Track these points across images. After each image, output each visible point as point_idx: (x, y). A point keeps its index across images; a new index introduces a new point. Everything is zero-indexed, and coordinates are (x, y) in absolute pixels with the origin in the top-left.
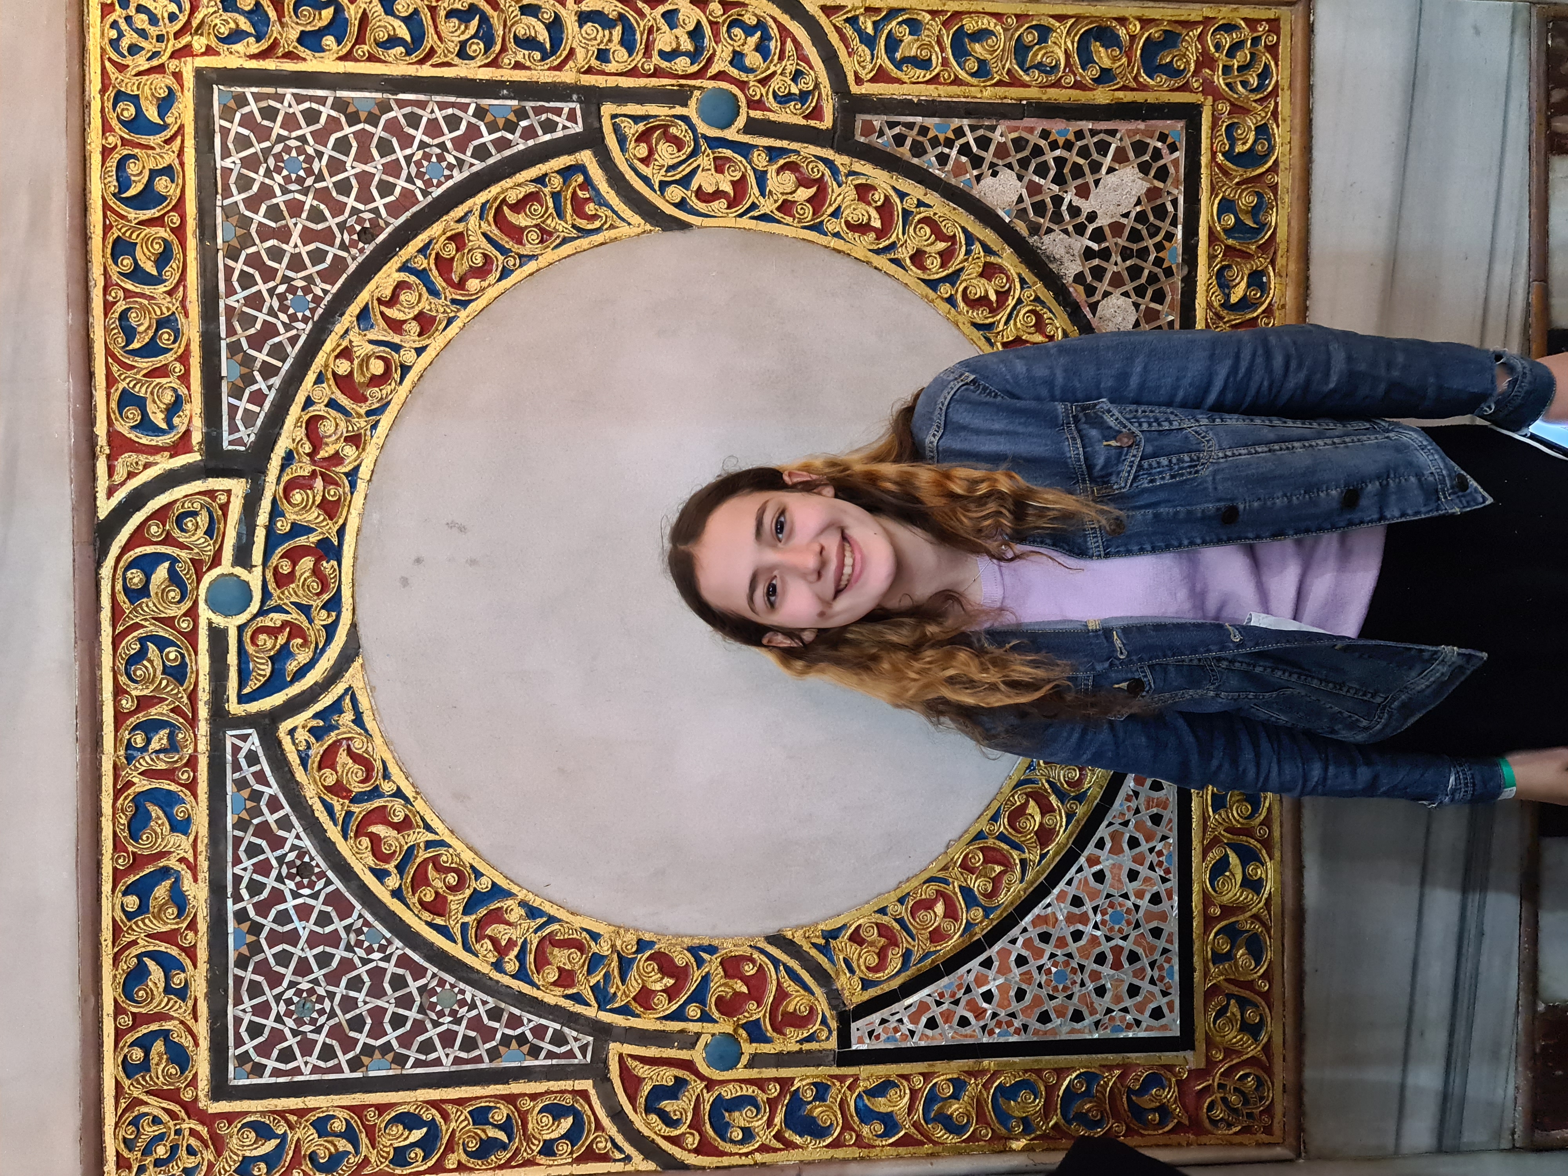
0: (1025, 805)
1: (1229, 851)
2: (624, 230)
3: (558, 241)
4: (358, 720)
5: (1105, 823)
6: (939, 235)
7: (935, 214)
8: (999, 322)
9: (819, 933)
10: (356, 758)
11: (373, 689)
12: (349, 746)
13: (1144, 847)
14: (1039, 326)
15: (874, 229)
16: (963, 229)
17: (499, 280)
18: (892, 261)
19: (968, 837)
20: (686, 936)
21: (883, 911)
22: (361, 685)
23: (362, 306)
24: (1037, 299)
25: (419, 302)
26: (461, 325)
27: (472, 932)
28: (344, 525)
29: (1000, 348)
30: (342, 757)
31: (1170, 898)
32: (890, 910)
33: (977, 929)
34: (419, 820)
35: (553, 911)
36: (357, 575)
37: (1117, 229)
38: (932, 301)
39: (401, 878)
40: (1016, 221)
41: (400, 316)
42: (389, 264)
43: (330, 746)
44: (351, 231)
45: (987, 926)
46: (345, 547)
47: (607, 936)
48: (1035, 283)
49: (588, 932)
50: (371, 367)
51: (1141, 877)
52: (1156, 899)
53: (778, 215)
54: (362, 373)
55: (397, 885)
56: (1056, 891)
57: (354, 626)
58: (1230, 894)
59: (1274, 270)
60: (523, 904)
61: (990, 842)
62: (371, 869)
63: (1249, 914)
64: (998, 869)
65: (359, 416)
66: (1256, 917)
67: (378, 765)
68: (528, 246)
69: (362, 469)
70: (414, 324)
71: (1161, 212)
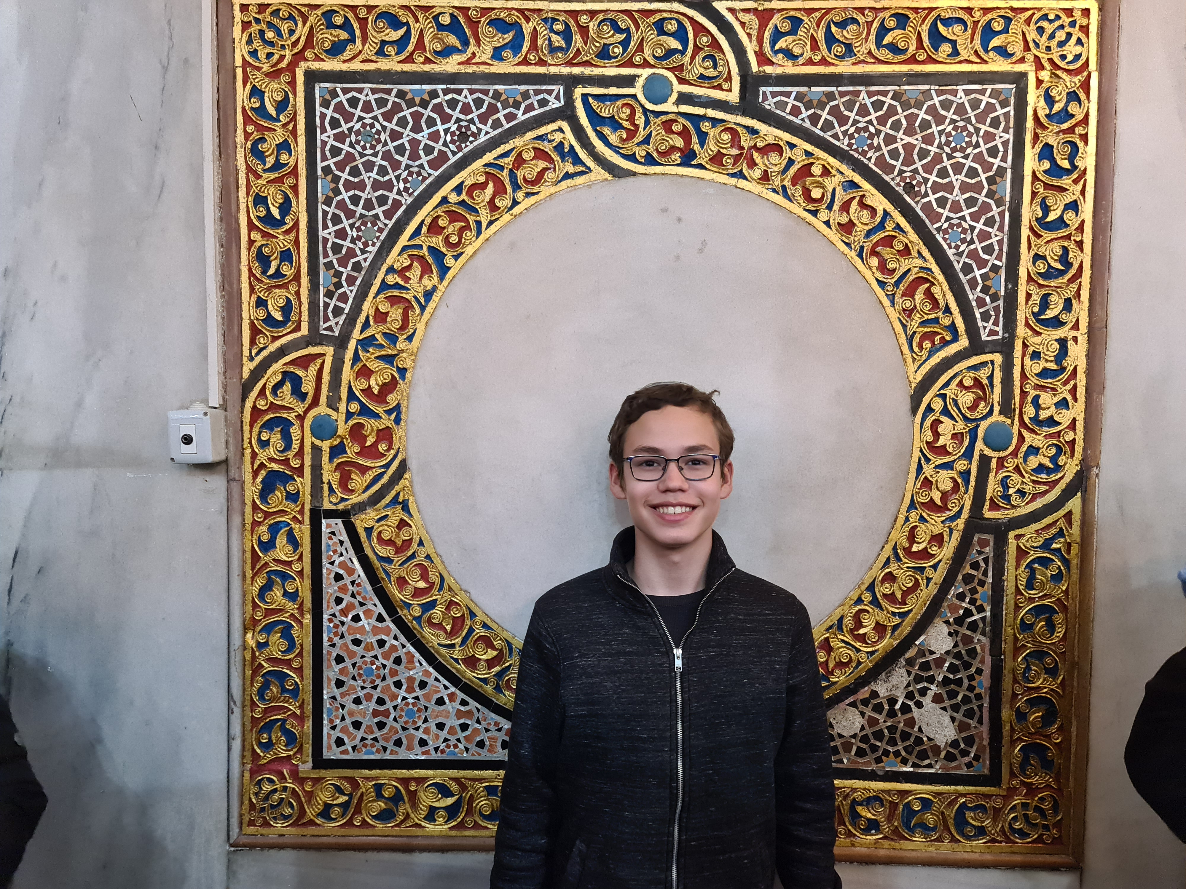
0: (493, 648)
1: (456, 797)
2: (912, 368)
3: (904, 321)
4: (567, 176)
5: (479, 707)
6: (907, 593)
7: (921, 591)
8: (844, 636)
9: (407, 497)
10: (541, 174)
11: (589, 186)
12: (550, 169)
13: (461, 735)
14: (840, 665)
15: (911, 546)
16: (911, 611)
17: (877, 280)
18: (888, 559)
19: (472, 606)
20: (408, 403)
21: (421, 543)
22: (593, 179)
23: (860, 184)
24: (859, 663)
25: (862, 223)
26: (845, 253)
27: (416, 252)
28: (705, 168)
30: (542, 164)
31: (424, 753)
32: (422, 548)
33: (405, 611)
34: (496, 217)
35: (429, 310)
36: (670, 177)
37: (911, 723)
38: (859, 587)
39: (455, 204)
40: (916, 649)
41: (852, 210)
42: (888, 203)
43: (550, 156)
44: (913, 178)
45: (407, 619)
46: (690, 169)
47: (410, 347)
48: (871, 661)
49: (414, 334)
50: (817, 189)
51: (439, 732)
52: (423, 743)
53: (921, 478)
54: (812, 183)
55: (450, 200)
56: (431, 669)
57: (634, 174)
58: (424, 798)
59: (880, 839)
60: (435, 288)
61: (468, 622)
62: (462, 183)
63: (410, 811)
64: (448, 628)
65: (782, 180)
66: (407, 817)
67: (536, 189)
68: (901, 301)
69: (745, 181)
70: (847, 220)
71: (922, 755)
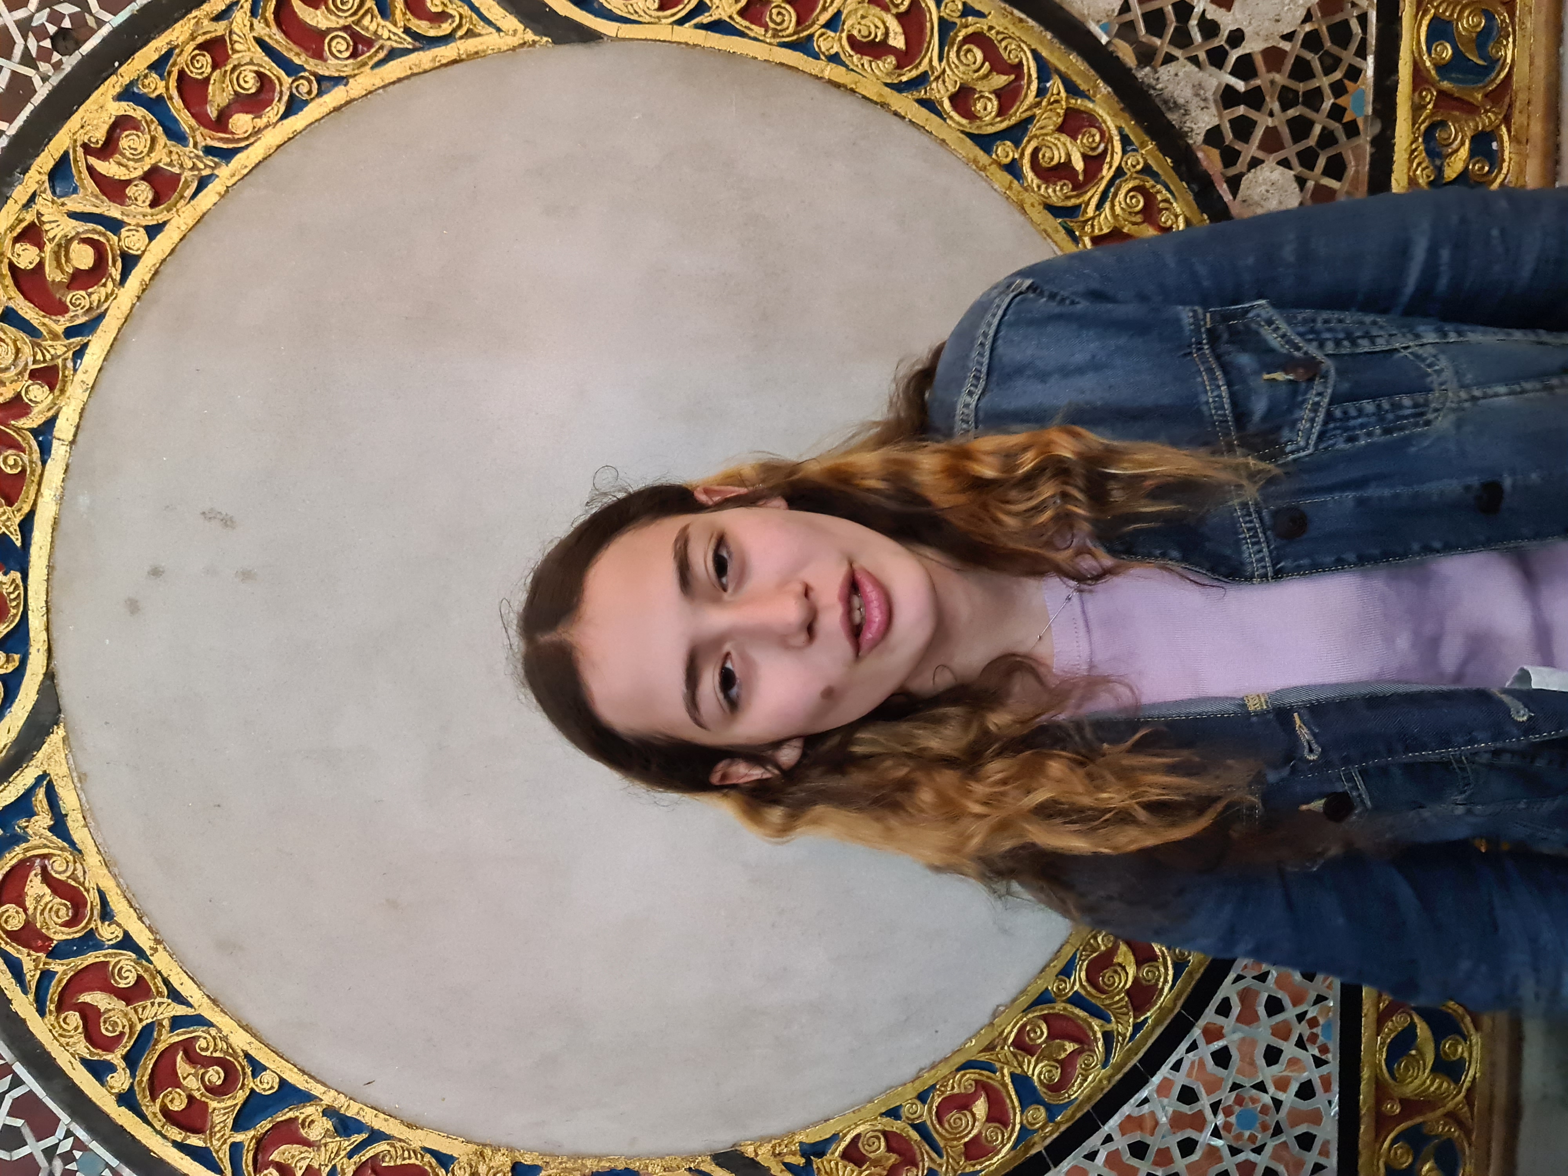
0: (1112, 952)
1: (1416, 1019)
2: (489, 40)
3: (381, 55)
4: (59, 827)
5: (1232, 976)
6: (997, 63)
7: (991, 28)
8: (1088, 204)
9: (795, 1147)
10: (57, 887)
11: (82, 778)
12: (44, 869)
13: (1290, 1013)
14: (1150, 213)
15: (893, 50)
16: (1034, 52)
17: (285, 116)
18: (923, 102)
19: (1024, 1001)
20: (589, 1157)
21: (894, 1113)
22: (64, 770)
23: (57, 156)
24: (1147, 170)
25: (152, 149)
26: (222, 189)
27: (248, 1158)
28: (31, 514)
29: (1089, 245)
30: (35, 887)
31: (1327, 1087)
32: (905, 1111)
33: (1036, 1138)
34: (160, 983)
35: (379, 1123)
36: (54, 594)
37: (1274, 56)
38: (984, 169)
39: (133, 1075)
40: (1117, 41)
41: (119, 173)
42: (102, 88)
43: (13, 868)
44: (40, 33)
45: (1052, 1132)
46: (34, 551)
47: (464, 1159)
48: (1143, 145)
49: (434, 1153)
50: (72, 255)
51: (1284, 1058)
52: (1306, 1091)
53: (741, 23)
54: (59, 266)
55: (126, 1086)
56: (1156, 1080)
57: (50, 676)
58: (1417, 1082)
59: (1509, 131)
60: (329, 1112)
61: (1059, 1007)
62: (85, 1062)
63: (1440, 1112)
64: (1070, 1047)
65: (55, 337)
66: (1452, 1116)
67: (93, 898)
68: (332, 61)
69: (59, 423)
70: (144, 186)
71: (1341, 34)
